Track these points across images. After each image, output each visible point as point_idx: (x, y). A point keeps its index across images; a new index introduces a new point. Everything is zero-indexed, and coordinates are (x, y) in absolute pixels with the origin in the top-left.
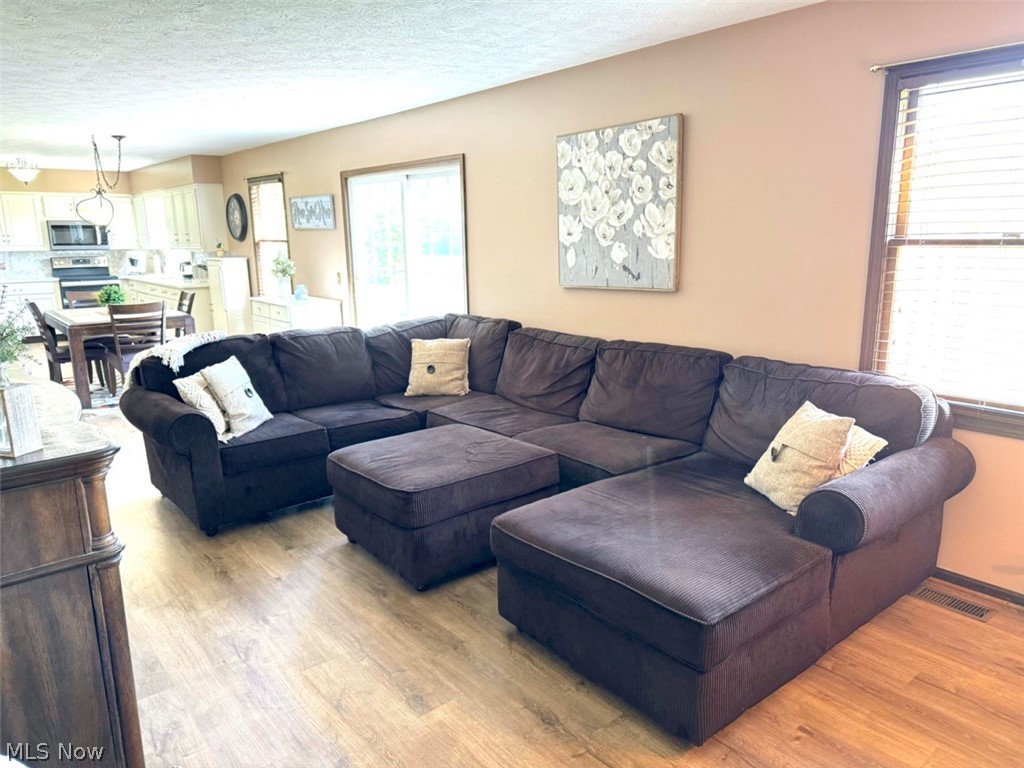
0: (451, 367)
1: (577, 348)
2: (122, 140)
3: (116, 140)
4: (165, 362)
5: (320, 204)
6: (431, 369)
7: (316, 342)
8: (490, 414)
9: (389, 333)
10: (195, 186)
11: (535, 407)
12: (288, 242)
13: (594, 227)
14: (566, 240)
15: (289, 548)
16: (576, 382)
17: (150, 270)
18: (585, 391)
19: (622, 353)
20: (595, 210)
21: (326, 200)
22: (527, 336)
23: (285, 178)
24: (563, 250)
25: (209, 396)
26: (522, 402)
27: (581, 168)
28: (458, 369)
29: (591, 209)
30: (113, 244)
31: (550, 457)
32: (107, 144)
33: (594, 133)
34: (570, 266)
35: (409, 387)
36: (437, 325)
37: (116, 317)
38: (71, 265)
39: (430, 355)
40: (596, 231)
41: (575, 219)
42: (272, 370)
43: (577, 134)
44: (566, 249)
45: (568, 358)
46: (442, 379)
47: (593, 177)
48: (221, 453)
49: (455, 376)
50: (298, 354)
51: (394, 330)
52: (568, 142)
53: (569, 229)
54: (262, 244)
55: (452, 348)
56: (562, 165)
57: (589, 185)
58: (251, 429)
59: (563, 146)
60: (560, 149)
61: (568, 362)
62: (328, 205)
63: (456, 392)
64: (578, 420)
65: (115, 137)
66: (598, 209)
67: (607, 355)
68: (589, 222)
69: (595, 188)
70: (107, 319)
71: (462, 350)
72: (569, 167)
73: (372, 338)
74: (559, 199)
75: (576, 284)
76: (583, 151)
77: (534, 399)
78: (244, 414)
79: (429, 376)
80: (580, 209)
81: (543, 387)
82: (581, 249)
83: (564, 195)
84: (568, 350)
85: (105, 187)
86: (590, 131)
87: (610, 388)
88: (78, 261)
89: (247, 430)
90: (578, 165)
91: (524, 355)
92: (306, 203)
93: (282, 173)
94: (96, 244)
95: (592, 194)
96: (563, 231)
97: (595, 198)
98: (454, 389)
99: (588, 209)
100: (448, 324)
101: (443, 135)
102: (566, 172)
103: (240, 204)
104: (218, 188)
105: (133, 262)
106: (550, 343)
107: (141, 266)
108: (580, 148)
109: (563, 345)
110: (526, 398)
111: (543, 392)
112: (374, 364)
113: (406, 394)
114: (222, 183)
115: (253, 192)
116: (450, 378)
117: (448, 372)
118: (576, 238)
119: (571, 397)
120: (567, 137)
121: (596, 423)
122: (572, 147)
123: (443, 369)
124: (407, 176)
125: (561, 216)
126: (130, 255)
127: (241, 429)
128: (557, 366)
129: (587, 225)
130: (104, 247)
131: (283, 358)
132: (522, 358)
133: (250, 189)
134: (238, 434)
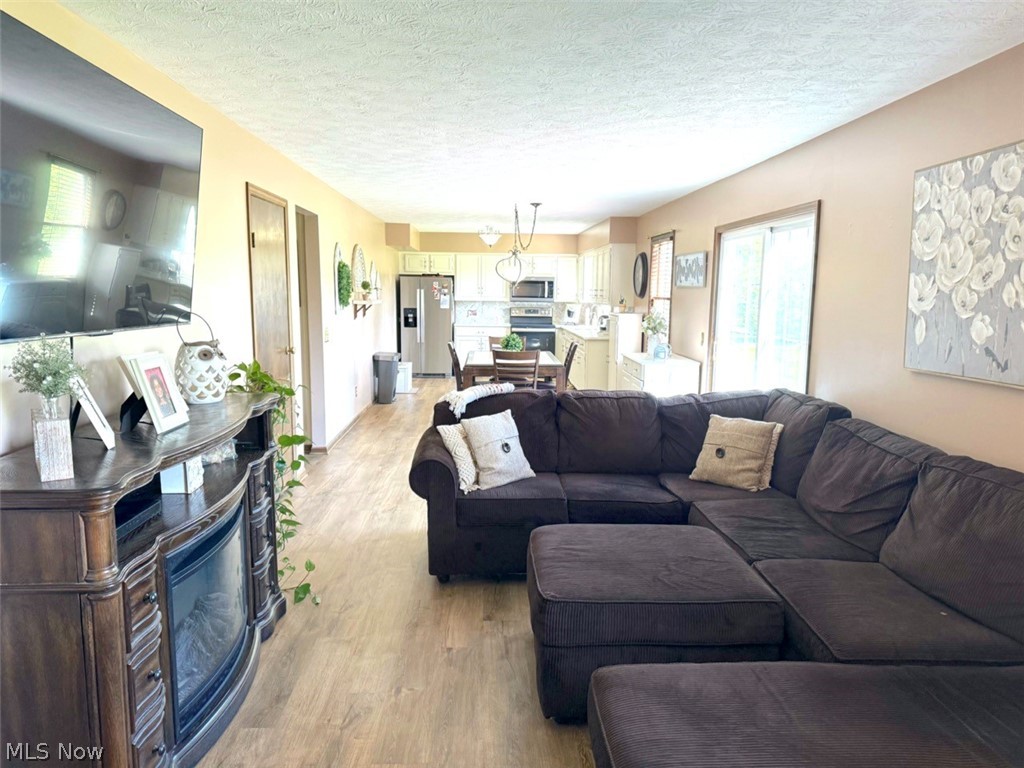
0: (745, 454)
1: (900, 457)
2: (539, 207)
3: (533, 207)
4: (451, 408)
5: (696, 261)
6: (720, 452)
7: (601, 406)
8: (756, 523)
9: (690, 404)
10: (611, 246)
11: (829, 527)
12: (670, 299)
13: (951, 291)
14: (914, 307)
15: (488, 618)
16: (885, 505)
17: (582, 322)
18: (895, 521)
19: (952, 476)
20: (954, 267)
21: (701, 257)
22: (846, 429)
23: (677, 235)
24: (911, 321)
25: (466, 446)
26: (816, 517)
27: (940, 212)
28: (755, 458)
29: (949, 265)
30: (558, 297)
31: (770, 604)
32: (526, 211)
33: (960, 163)
34: (918, 343)
35: (695, 470)
36: (754, 400)
37: (498, 361)
38: (524, 315)
39: (723, 436)
40: (953, 296)
41: (929, 279)
42: (550, 427)
43: (939, 165)
44: (916, 318)
45: (884, 469)
46: (731, 467)
47: (956, 221)
48: (457, 504)
49: (748, 466)
50: (578, 415)
51: (696, 399)
52: (927, 179)
53: (921, 294)
54: (655, 301)
55: (750, 432)
56: (918, 209)
57: (949, 234)
58: (499, 484)
59: (922, 182)
60: (917, 185)
61: (881, 476)
62: (702, 262)
63: (745, 485)
64: (877, 560)
65: (533, 204)
66: (959, 265)
67: (931, 476)
68: (946, 284)
69: (957, 238)
70: (491, 362)
71: (763, 436)
72: (927, 210)
73: (667, 407)
74: (911, 252)
75: (925, 368)
76: (945, 188)
77: (829, 516)
78: (493, 469)
79: (717, 460)
80: (935, 266)
81: (843, 502)
82: (932, 320)
83: (919, 247)
84: (889, 458)
85: (519, 248)
86: (956, 160)
87: (920, 526)
88: (529, 311)
89: (495, 485)
90: (937, 207)
91: (835, 453)
92: (687, 260)
93: (674, 231)
94: (544, 297)
95: (952, 248)
96: (914, 293)
97: (956, 252)
98: (743, 482)
99: (945, 267)
100: (770, 401)
101: (803, 181)
102: (923, 216)
103: (645, 261)
104: (632, 247)
105: (570, 313)
106: (868, 444)
107: (576, 318)
108: (941, 184)
109: (884, 450)
110: (822, 512)
111: (842, 510)
112: (663, 437)
113: (690, 477)
114: (636, 243)
115: (654, 250)
116: (740, 467)
117: (740, 460)
118: (927, 306)
119: (878, 524)
120: (927, 171)
121: (893, 571)
122: (932, 184)
123: (734, 456)
124: (772, 229)
125: (912, 275)
126: (569, 307)
127: (489, 482)
128: (867, 478)
129: (942, 288)
130: (549, 299)
131: (564, 418)
132: (831, 458)
133: (652, 248)
134: (484, 487)
